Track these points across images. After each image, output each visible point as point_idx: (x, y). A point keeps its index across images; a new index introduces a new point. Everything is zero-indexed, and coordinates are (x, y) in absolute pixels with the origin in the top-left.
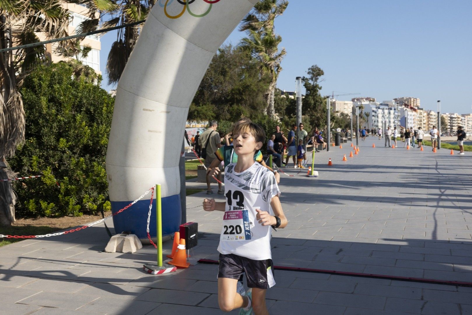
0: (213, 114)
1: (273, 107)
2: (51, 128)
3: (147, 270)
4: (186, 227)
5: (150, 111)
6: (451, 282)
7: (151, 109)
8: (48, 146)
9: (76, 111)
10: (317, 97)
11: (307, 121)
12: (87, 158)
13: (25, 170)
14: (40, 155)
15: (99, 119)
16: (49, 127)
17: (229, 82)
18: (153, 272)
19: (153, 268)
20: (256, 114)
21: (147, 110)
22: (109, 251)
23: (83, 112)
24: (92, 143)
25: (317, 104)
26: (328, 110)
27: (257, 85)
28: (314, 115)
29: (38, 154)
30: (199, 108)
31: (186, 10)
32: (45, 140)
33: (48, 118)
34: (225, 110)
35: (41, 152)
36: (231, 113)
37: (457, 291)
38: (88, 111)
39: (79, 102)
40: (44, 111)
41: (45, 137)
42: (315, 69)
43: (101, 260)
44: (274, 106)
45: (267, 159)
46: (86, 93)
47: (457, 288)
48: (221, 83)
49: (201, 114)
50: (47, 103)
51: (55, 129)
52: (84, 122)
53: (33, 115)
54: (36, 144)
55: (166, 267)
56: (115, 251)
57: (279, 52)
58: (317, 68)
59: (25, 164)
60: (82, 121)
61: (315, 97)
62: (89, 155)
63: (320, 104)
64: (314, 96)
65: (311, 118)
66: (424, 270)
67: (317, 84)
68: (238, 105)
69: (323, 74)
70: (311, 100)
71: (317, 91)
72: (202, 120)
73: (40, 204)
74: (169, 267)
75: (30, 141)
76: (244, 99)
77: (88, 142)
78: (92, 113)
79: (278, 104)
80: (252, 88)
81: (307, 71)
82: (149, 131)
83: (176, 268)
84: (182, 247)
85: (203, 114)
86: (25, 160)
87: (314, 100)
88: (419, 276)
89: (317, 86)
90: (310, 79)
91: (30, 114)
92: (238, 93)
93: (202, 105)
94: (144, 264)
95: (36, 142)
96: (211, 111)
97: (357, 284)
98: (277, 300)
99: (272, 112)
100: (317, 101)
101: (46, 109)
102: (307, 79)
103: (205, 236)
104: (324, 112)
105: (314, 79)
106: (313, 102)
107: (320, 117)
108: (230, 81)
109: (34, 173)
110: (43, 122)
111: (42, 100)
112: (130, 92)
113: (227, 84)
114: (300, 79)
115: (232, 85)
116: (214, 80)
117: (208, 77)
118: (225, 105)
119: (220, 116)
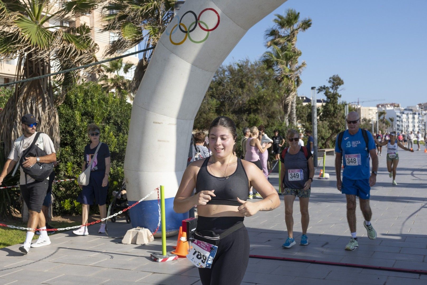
1: (295, 114)
2: (84, 138)
3: (153, 258)
4: (187, 222)
5: (159, 123)
6: (416, 271)
7: (160, 122)
8: (80, 153)
9: (106, 123)
10: (337, 104)
12: (114, 164)
13: (62, 174)
14: (74, 161)
15: (125, 129)
16: (82, 137)
17: (247, 93)
18: (158, 260)
19: (158, 256)
20: (273, 122)
21: (156, 123)
22: (125, 243)
23: (111, 124)
24: (118, 150)
25: (336, 111)
28: (334, 122)
29: (72, 160)
31: (188, 38)
32: (78, 148)
33: (81, 129)
34: (244, 119)
35: (75, 159)
36: (249, 122)
37: (419, 278)
38: (115, 123)
39: (108, 115)
40: (78, 123)
41: (78, 146)
42: (336, 78)
43: (118, 250)
44: (296, 114)
45: (277, 163)
46: (114, 107)
47: (420, 276)
48: (240, 95)
50: (80, 116)
51: (87, 139)
52: (112, 132)
53: (68, 127)
54: (71, 152)
55: (169, 256)
56: (130, 243)
57: (299, 64)
58: (338, 78)
59: (61, 169)
60: (110, 132)
61: (335, 105)
62: (116, 161)
63: (340, 111)
64: (334, 104)
65: (330, 124)
66: (396, 260)
67: (337, 92)
69: (343, 84)
70: (331, 107)
71: (337, 99)
73: (74, 203)
74: (172, 256)
75: (65, 149)
77: (115, 149)
78: (119, 124)
79: (299, 111)
82: (159, 141)
83: (177, 257)
84: (184, 239)
86: (61, 166)
87: (334, 107)
88: (389, 266)
89: (336, 94)
90: (330, 87)
91: (66, 126)
92: (254, 103)
94: (151, 253)
95: (71, 150)
97: (331, 271)
98: (256, 284)
99: (294, 119)
100: (336, 108)
101: (80, 122)
102: (327, 88)
105: (334, 88)
106: (332, 109)
107: (340, 123)
108: (248, 93)
109: (69, 177)
110: (76, 133)
111: (76, 114)
112: (143, 108)
113: (245, 95)
114: (315, 89)
115: (250, 96)
116: (233, 92)
117: (228, 90)
118: (244, 114)
119: (240, 124)
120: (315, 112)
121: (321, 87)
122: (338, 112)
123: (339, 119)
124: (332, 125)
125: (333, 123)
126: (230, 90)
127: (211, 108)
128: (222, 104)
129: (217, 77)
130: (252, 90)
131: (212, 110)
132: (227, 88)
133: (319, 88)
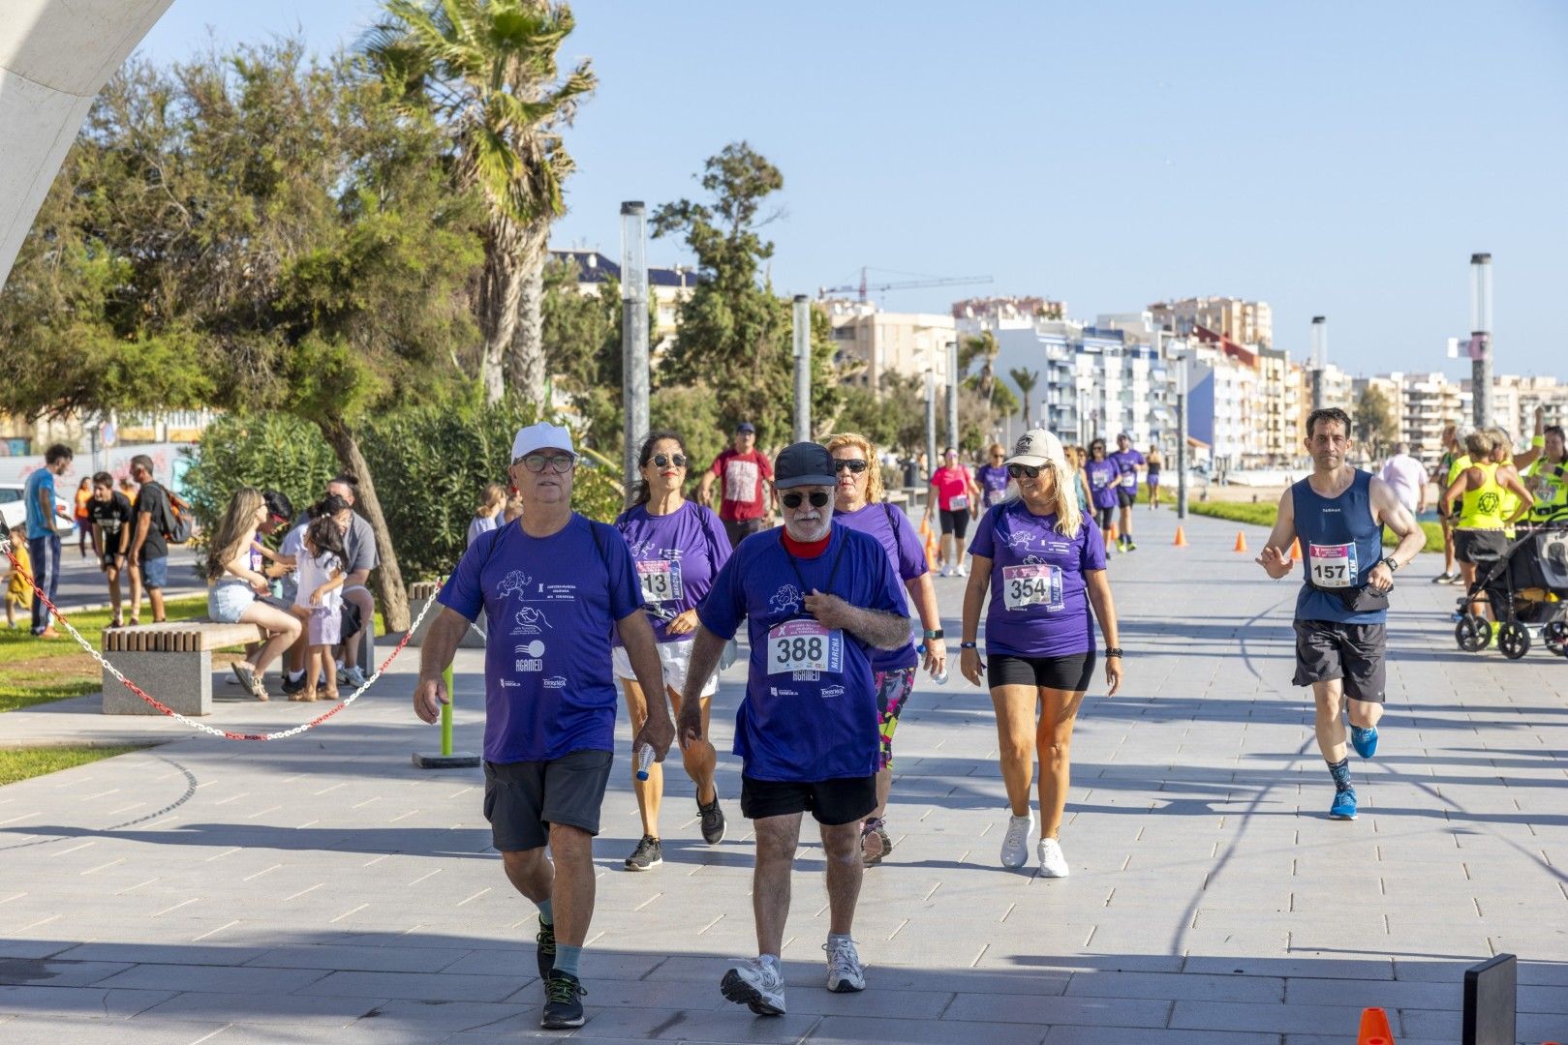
0: (203, 380)
1: (538, 343)
10: (749, 296)
11: (704, 411)
17: (284, 224)
20: (424, 382)
25: (750, 333)
26: (798, 358)
27: (425, 244)
28: (738, 386)
30: (129, 350)
34: (262, 363)
36: (295, 377)
42: (743, 159)
44: (542, 341)
48: (246, 230)
49: (138, 382)
57: (563, 77)
58: (748, 159)
61: (743, 298)
63: (767, 332)
64: (737, 292)
65: (721, 399)
67: (750, 231)
68: (333, 334)
69: (777, 186)
70: (718, 311)
71: (753, 267)
72: (143, 404)
76: (356, 307)
79: (561, 328)
80: (400, 258)
81: (703, 172)
85: (151, 378)
87: (735, 311)
89: (748, 243)
90: (716, 208)
92: (331, 279)
93: (149, 337)
96: (194, 367)
99: (534, 369)
100: (751, 317)
102: (700, 210)
103: (51, 968)
104: (788, 367)
105: (734, 210)
106: (726, 320)
107: (766, 392)
108: (290, 220)
113: (272, 236)
114: (640, 210)
115: (299, 244)
116: (208, 214)
117: (176, 204)
118: (263, 334)
119: (238, 388)
120: (638, 330)
121: (670, 207)
122: (759, 334)
123: (762, 372)
124: (725, 404)
125: (735, 395)
126: (191, 203)
127: (80, 297)
128: (145, 276)
129: (117, 129)
130: (313, 208)
131: (90, 308)
132: (171, 189)
133: (661, 210)
